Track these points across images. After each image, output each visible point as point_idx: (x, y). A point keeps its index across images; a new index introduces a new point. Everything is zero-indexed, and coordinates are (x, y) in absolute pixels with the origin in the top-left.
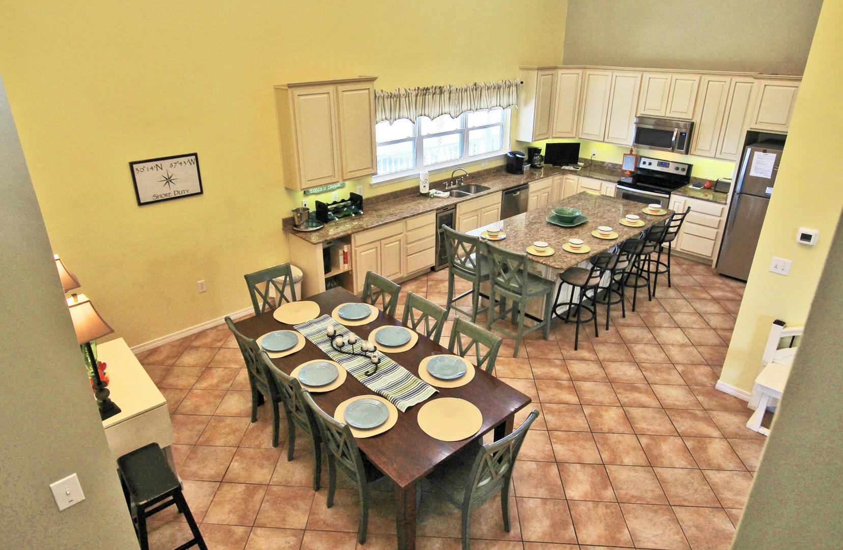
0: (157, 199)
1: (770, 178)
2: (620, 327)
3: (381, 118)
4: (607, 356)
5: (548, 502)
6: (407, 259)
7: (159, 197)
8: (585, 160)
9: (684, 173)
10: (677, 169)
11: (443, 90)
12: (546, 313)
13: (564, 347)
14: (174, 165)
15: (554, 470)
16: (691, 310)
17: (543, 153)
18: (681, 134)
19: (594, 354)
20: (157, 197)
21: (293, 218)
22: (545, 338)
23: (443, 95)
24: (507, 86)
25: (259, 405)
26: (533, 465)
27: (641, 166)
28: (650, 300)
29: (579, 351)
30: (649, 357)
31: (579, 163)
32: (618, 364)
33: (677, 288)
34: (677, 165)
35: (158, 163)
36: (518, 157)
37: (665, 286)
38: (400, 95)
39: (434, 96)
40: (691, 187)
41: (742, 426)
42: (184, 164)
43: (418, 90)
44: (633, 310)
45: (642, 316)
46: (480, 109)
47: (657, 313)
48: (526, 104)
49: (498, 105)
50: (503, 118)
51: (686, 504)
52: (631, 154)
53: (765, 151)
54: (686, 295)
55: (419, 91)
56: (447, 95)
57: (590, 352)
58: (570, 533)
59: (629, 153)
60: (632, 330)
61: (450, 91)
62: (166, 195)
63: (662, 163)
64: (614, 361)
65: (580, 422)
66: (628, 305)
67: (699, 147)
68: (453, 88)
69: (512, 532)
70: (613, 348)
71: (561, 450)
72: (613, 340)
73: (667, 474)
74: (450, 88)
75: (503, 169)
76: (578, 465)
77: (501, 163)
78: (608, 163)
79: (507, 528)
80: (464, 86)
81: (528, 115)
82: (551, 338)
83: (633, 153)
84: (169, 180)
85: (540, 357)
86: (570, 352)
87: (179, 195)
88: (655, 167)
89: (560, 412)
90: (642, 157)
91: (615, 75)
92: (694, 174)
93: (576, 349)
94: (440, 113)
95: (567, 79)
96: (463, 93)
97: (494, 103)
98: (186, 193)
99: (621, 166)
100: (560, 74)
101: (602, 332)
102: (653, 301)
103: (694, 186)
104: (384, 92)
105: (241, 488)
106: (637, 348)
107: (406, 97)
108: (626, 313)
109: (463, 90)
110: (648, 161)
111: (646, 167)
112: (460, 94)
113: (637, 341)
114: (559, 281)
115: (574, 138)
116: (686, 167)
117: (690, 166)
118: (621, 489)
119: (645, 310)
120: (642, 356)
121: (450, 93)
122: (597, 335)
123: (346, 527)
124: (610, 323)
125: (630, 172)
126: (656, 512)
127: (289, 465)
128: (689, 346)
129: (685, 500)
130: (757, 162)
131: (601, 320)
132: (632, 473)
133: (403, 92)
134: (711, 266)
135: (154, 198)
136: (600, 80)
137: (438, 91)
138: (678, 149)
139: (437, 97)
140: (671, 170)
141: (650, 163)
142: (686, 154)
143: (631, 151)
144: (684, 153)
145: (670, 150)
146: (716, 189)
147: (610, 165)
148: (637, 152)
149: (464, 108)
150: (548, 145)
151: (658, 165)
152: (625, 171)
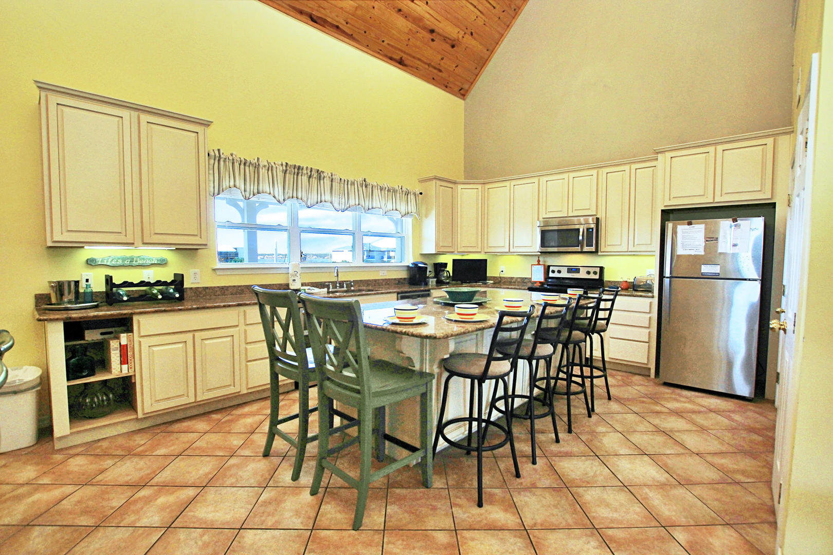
1: (703, 253)
2: (557, 459)
3: (228, 185)
4: (539, 519)
6: (247, 366)
8: (494, 278)
9: (597, 277)
10: (588, 273)
11: (322, 176)
12: (424, 434)
13: (458, 501)
16: (651, 428)
17: (450, 268)
18: (588, 229)
19: (514, 514)
22: (425, 484)
23: (322, 182)
24: (404, 193)
27: (551, 275)
28: (590, 416)
29: (486, 507)
30: (615, 515)
31: (488, 281)
32: (559, 535)
33: (619, 400)
34: (588, 269)
36: (422, 267)
37: (604, 399)
38: (259, 165)
39: (311, 179)
43: (286, 166)
44: (570, 431)
45: (584, 438)
46: (372, 208)
47: (604, 434)
48: (426, 216)
49: (394, 209)
52: (539, 264)
53: (690, 224)
54: (635, 409)
55: (288, 168)
56: (327, 182)
57: (506, 511)
59: (537, 263)
60: (575, 462)
61: (332, 179)
63: (572, 269)
64: (553, 529)
66: (562, 426)
68: (336, 177)
70: (549, 498)
72: (546, 482)
74: (332, 176)
75: (406, 282)
77: (403, 275)
78: (517, 278)
80: (351, 179)
81: (430, 226)
82: (438, 483)
83: (541, 263)
85: (410, 526)
86: (468, 512)
88: (565, 274)
90: (550, 266)
91: (513, 184)
92: (607, 277)
93: (480, 505)
94: (319, 200)
95: (468, 195)
96: (349, 186)
97: (389, 206)
99: (531, 278)
100: (459, 190)
101: (526, 467)
102: (594, 417)
104: (234, 156)
106: (589, 496)
107: (268, 170)
108: (560, 435)
109: (349, 183)
110: (556, 269)
111: (556, 275)
112: (346, 186)
113: (588, 484)
115: (480, 252)
116: (598, 270)
117: (602, 269)
119: (587, 430)
120: (602, 513)
121: (332, 181)
122: (518, 475)
124: (538, 452)
128: (675, 486)
130: (684, 238)
131: (524, 447)
133: (263, 162)
134: (649, 376)
136: (500, 193)
137: (315, 175)
138: (586, 249)
139: (314, 181)
140: (582, 275)
141: (559, 272)
142: (596, 252)
143: (539, 261)
144: (594, 250)
145: (578, 249)
146: (635, 288)
147: (519, 280)
148: (545, 262)
149: (352, 202)
150: (454, 260)
151: (568, 272)
152: (536, 282)
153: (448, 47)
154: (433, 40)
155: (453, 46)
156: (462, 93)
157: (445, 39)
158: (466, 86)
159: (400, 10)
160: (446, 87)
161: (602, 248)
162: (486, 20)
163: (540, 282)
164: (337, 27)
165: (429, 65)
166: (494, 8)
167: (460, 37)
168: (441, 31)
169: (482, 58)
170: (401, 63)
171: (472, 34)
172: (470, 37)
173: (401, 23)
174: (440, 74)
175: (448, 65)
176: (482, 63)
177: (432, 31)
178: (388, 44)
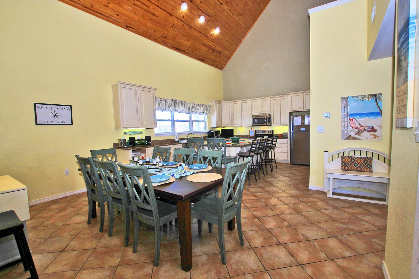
0: (47, 123)
1: (301, 125)
2: (265, 179)
4: (263, 186)
5: (259, 231)
7: (48, 122)
8: (236, 136)
9: (271, 133)
10: (268, 132)
11: (182, 102)
14: (59, 109)
15: (256, 220)
17: (221, 132)
18: (268, 118)
19: (257, 186)
20: (47, 122)
21: (118, 144)
23: (182, 104)
24: (205, 106)
25: (93, 218)
26: (246, 220)
27: (256, 133)
28: (272, 172)
29: (251, 186)
30: (280, 185)
31: (233, 137)
33: (280, 169)
34: (268, 131)
35: (50, 106)
36: (212, 132)
38: (165, 100)
41: (326, 197)
42: (64, 109)
44: (268, 174)
46: (196, 113)
47: (276, 174)
48: (213, 114)
49: (203, 112)
50: (205, 118)
51: (319, 222)
52: (252, 130)
53: (297, 116)
54: (284, 170)
55: (173, 100)
57: (255, 186)
58: (274, 240)
59: (251, 129)
60: (269, 179)
62: (52, 122)
64: (267, 187)
65: (260, 204)
66: (265, 173)
67: (275, 122)
69: (245, 245)
70: (264, 184)
71: (256, 213)
72: (263, 182)
73: (307, 214)
74: (185, 102)
75: (207, 137)
76: (267, 217)
77: (206, 135)
79: (242, 244)
80: (190, 102)
84: (55, 115)
86: (247, 186)
87: (59, 123)
89: (251, 202)
90: (256, 130)
91: (242, 102)
92: (275, 133)
93: (249, 185)
94: (182, 110)
95: (226, 106)
97: (201, 111)
98: (64, 123)
99: (249, 135)
100: (223, 104)
104: (159, 98)
105: (75, 253)
106: (273, 183)
107: (168, 102)
111: (258, 133)
112: (189, 105)
113: (272, 181)
114: (238, 157)
115: (231, 126)
116: (272, 131)
117: (273, 131)
118: (290, 221)
119: (271, 174)
120: (277, 185)
121: (185, 104)
122: (256, 182)
123: (146, 260)
124: (260, 178)
126: (309, 226)
127: (109, 239)
128: (292, 180)
129: (319, 220)
130: (295, 120)
132: (292, 216)
134: (288, 163)
135: (45, 122)
136: (237, 105)
137: (180, 102)
138: (268, 124)
139: (180, 104)
140: (266, 133)
141: (259, 132)
142: (271, 125)
143: (252, 129)
145: (265, 124)
146: (283, 136)
147: (245, 136)
149: (191, 110)
151: (262, 132)
152: (251, 136)
153: (218, 54)
154: (213, 52)
155: (220, 54)
156: (221, 68)
157: (217, 52)
158: (223, 66)
159: (204, 44)
160: (217, 67)
161: (272, 123)
162: (231, 45)
163: (253, 136)
164: (184, 51)
165: (212, 60)
166: (234, 41)
167: (222, 50)
168: (216, 50)
169: (229, 56)
170: (202, 60)
171: (226, 49)
172: (225, 51)
173: (204, 48)
174: (215, 63)
175: (218, 59)
176: (229, 58)
177: (213, 50)
178: (199, 55)
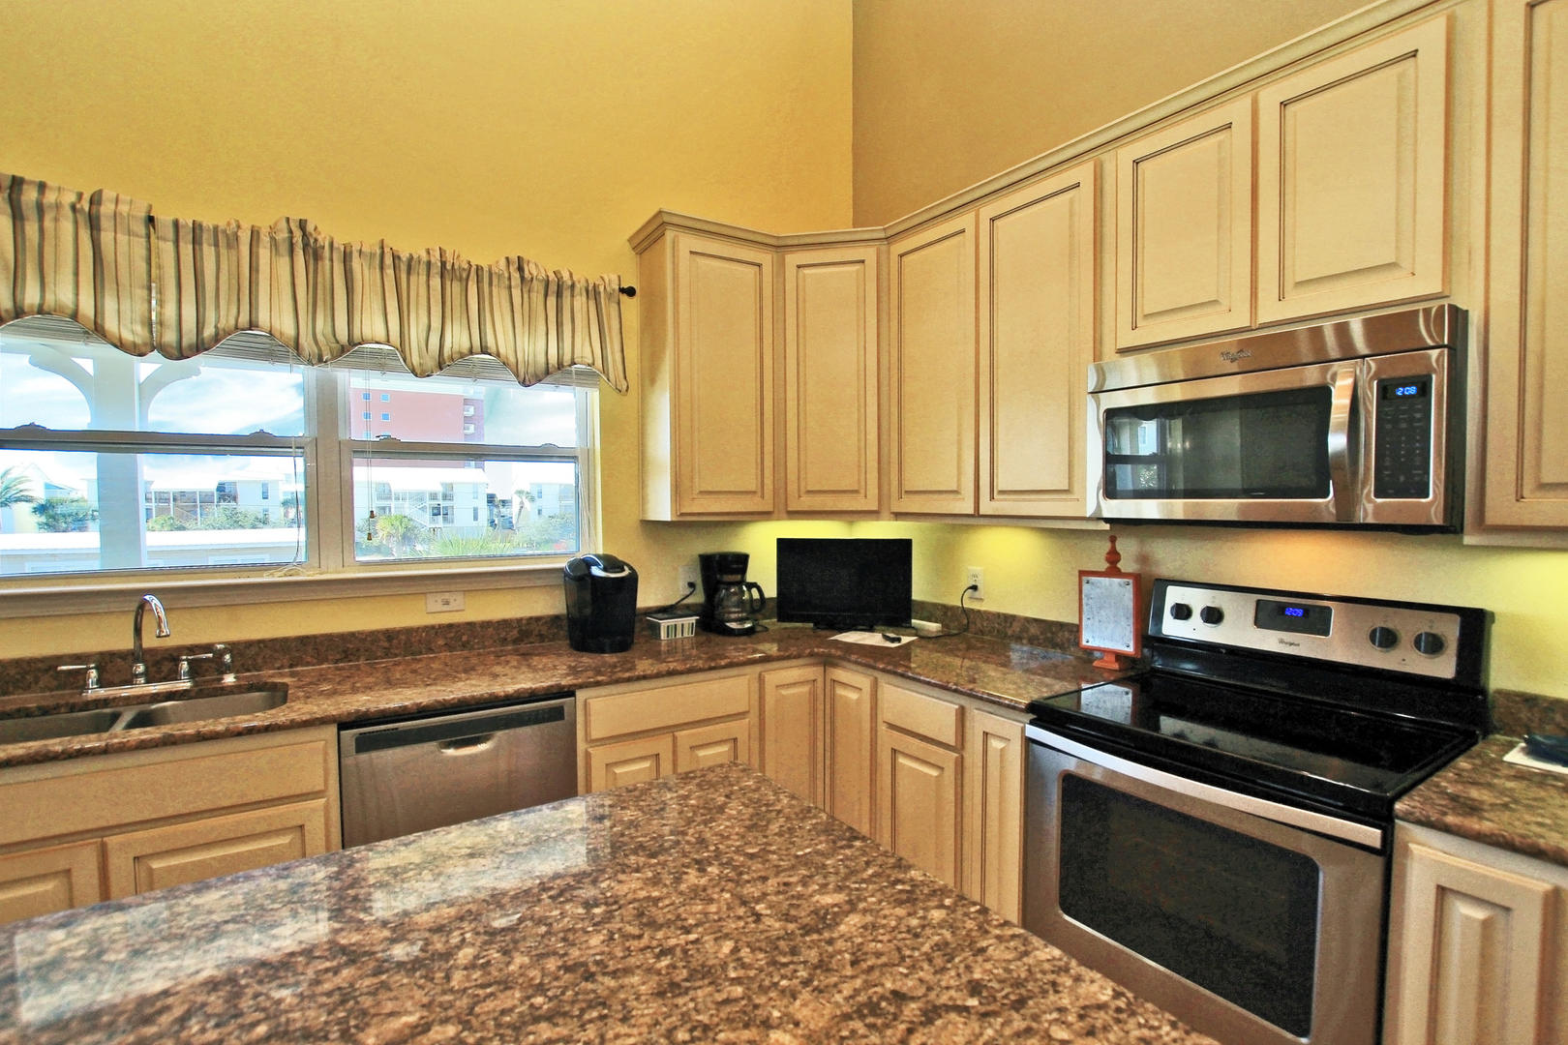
8: (931, 611)
9: (1444, 667)
27: (1172, 628)
31: (914, 621)
34: (1381, 618)
40: (1516, 757)
52: (1113, 570)
59: (1104, 566)
63: (1281, 608)
78: (1028, 620)
83: (1124, 565)
88: (1241, 632)
90: (1166, 582)
92: (1503, 675)
99: (1075, 630)
103: (1535, 750)
110: (1198, 599)
111: (1197, 630)
116: (1449, 629)
117: (1475, 624)
125: (1119, 657)
138: (1374, 508)
140: (1345, 646)
141: (1213, 616)
142: (1449, 529)
143: (1113, 557)
144: (1437, 519)
148: (1144, 559)
150: (785, 546)
151: (1259, 623)
161: (1494, 502)
